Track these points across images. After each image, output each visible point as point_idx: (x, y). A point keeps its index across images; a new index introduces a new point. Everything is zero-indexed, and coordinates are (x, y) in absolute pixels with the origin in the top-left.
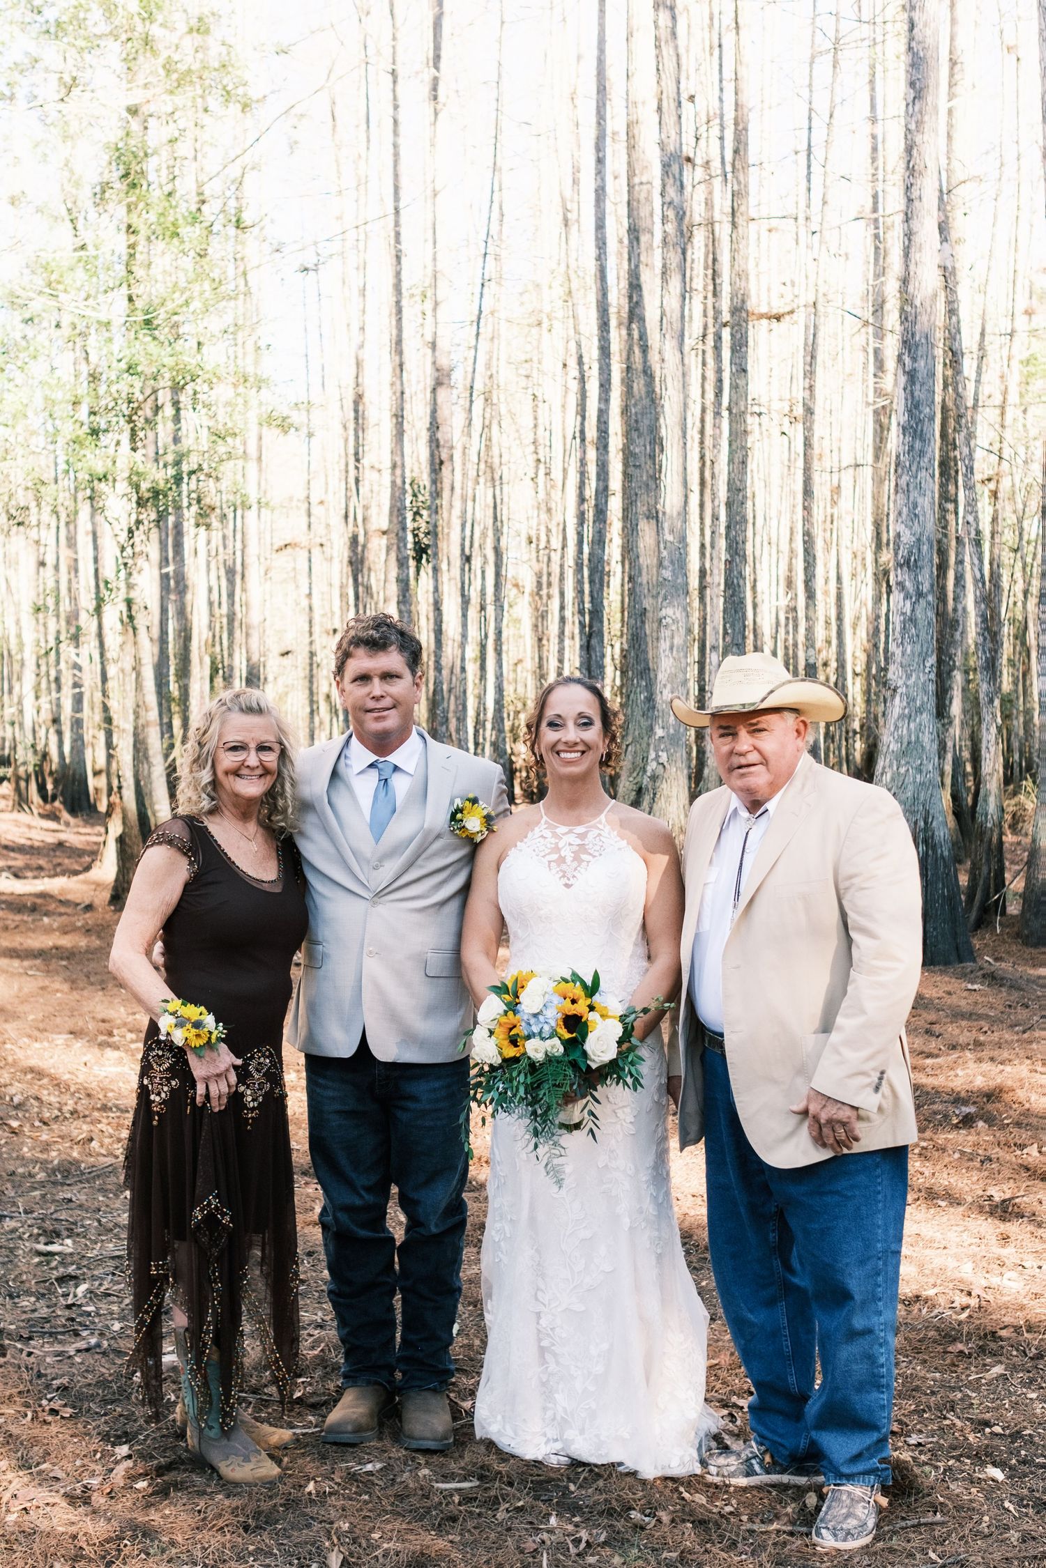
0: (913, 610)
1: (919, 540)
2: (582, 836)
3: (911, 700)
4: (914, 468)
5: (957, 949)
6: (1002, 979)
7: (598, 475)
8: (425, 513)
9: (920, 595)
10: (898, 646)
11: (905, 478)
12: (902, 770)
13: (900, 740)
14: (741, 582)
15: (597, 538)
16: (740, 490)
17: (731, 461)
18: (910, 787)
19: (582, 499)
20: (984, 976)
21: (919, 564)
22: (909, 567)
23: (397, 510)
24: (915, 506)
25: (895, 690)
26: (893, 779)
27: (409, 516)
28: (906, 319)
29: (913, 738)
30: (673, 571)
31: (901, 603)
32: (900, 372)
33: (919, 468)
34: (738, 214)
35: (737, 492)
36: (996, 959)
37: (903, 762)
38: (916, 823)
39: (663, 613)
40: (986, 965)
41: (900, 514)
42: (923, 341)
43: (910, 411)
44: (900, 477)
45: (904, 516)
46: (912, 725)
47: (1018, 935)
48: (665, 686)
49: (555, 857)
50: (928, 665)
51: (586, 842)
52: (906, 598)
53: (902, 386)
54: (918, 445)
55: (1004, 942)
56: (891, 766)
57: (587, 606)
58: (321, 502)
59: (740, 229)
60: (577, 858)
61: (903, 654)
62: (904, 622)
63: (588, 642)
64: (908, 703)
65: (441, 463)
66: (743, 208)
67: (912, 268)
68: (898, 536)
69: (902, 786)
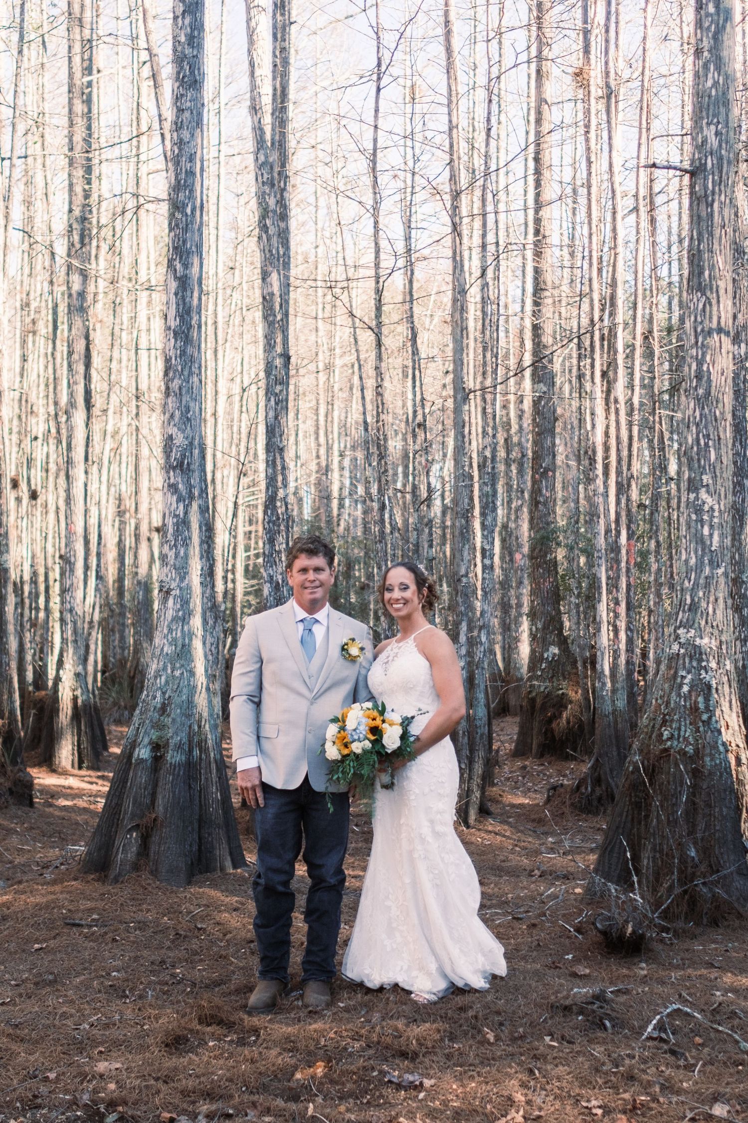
0: (186, 513)
1: (191, 444)
2: (400, 648)
4: (186, 373)
10: (171, 549)
12: (177, 673)
13: (174, 642)
21: (192, 467)
22: (182, 470)
24: (188, 410)
25: (168, 592)
26: (167, 682)
31: (174, 505)
32: (171, 277)
37: (178, 665)
38: (190, 727)
41: (172, 416)
42: (194, 249)
43: (181, 317)
44: (172, 380)
45: (176, 419)
46: (186, 628)
49: (386, 660)
51: (399, 651)
53: (173, 291)
54: (189, 350)
56: (165, 668)
60: (393, 660)
61: (176, 557)
62: (177, 524)
64: (182, 606)
68: (171, 438)
69: (178, 690)
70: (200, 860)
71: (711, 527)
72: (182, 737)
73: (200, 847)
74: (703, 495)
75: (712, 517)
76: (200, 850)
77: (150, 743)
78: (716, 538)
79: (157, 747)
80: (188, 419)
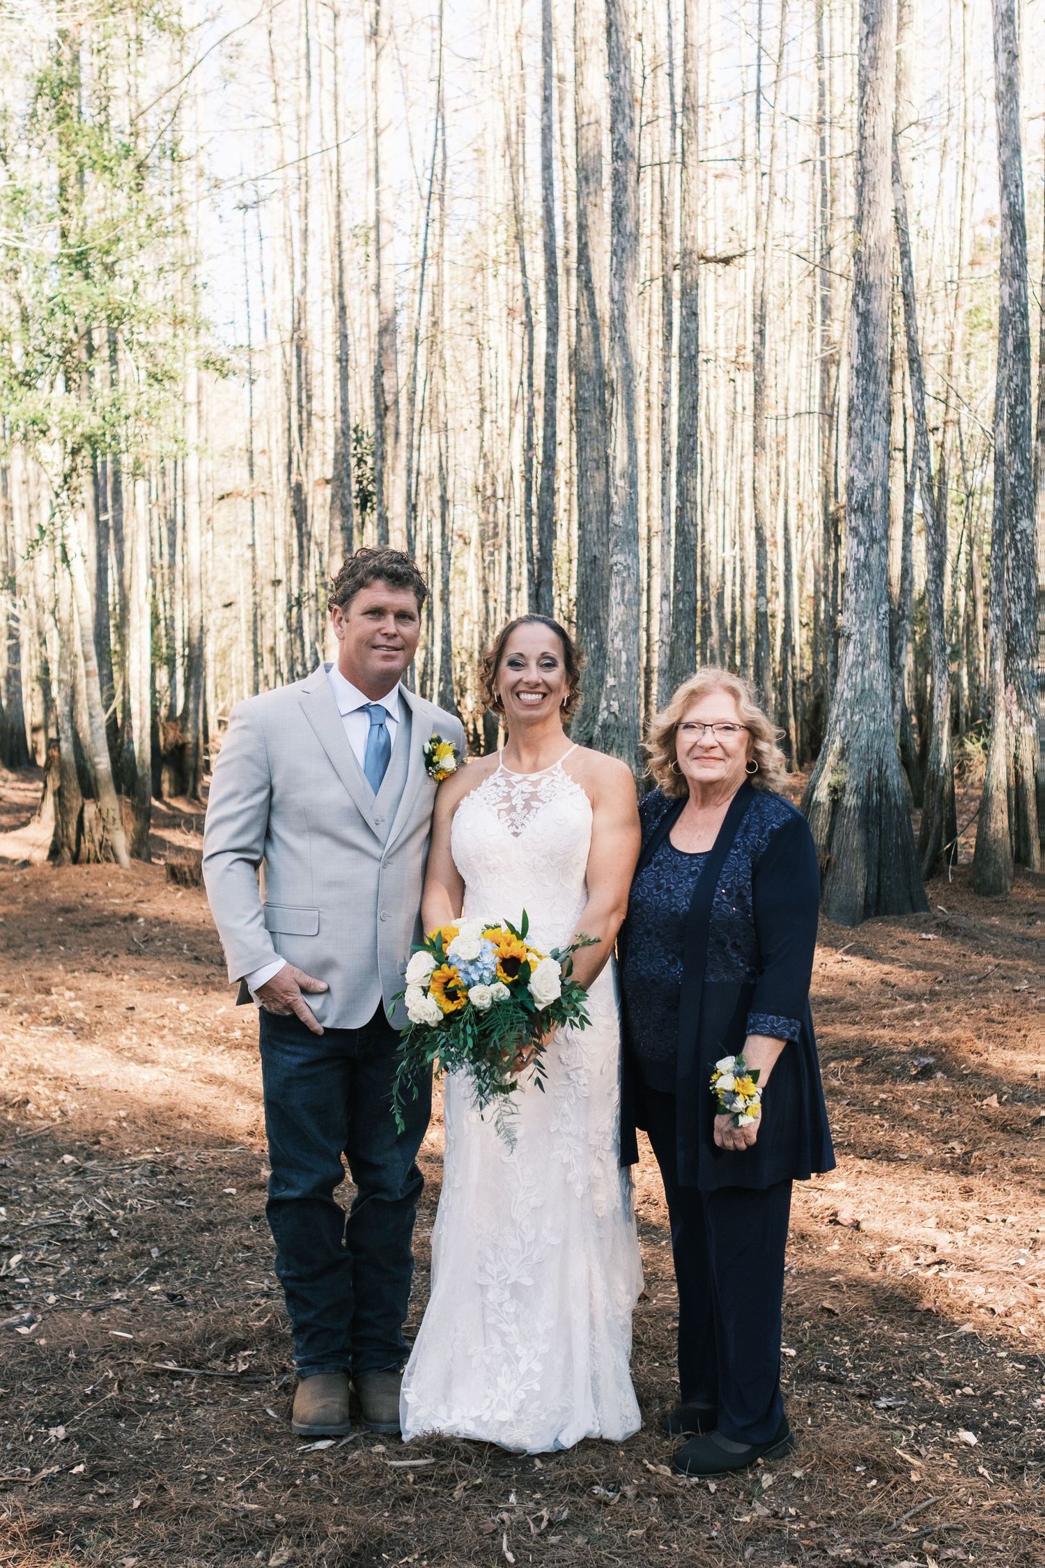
0: (867, 556)
1: (873, 485)
2: (535, 784)
3: (864, 647)
4: (867, 412)
5: (911, 898)
6: (956, 928)
7: (546, 420)
8: (370, 460)
9: (873, 540)
10: (852, 593)
11: (859, 422)
12: (856, 718)
13: (854, 687)
14: (692, 530)
15: (545, 485)
16: (690, 436)
17: (681, 406)
18: (864, 736)
19: (530, 446)
20: (937, 925)
21: (873, 509)
22: (862, 512)
23: (341, 459)
24: (869, 451)
25: (849, 637)
26: (846, 727)
27: (353, 461)
28: (860, 259)
29: (867, 686)
30: (624, 516)
31: (855, 549)
33: (873, 412)
34: (687, 154)
35: (688, 435)
36: (949, 908)
37: (857, 710)
38: (870, 772)
39: (614, 559)
40: (939, 914)
41: (853, 458)
42: (877, 282)
43: (864, 355)
44: (854, 420)
45: (858, 461)
46: (866, 673)
47: (970, 884)
48: (616, 634)
49: (506, 805)
50: (882, 611)
51: (539, 788)
52: (859, 544)
53: (856, 328)
54: (872, 388)
55: (956, 891)
56: (844, 714)
57: (537, 553)
58: (263, 452)
59: (690, 169)
60: (527, 806)
61: (857, 601)
62: (858, 568)
63: (537, 591)
64: (862, 651)
65: (387, 408)
66: (693, 148)
67: (866, 206)
68: (852, 480)
69: (856, 735)
70: (878, 903)
72: (861, 780)
73: (879, 888)
76: (878, 893)
77: (829, 785)
79: (836, 791)
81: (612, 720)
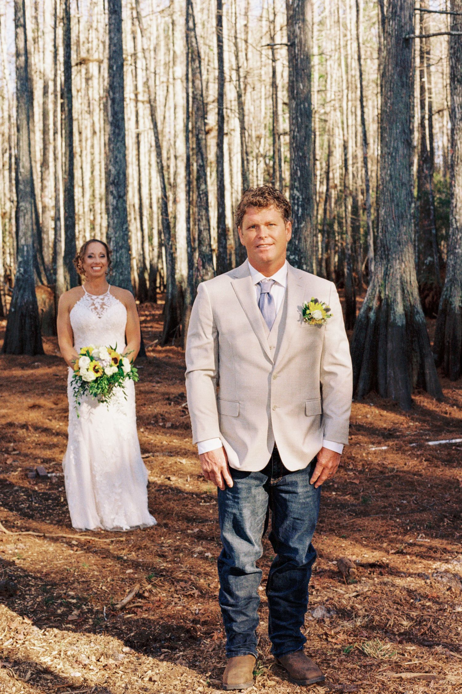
0: (117, 204)
3: (117, 243)
21: (119, 183)
24: (116, 157)
33: (118, 141)
52: (114, 198)
61: (114, 223)
62: (113, 209)
71: (298, 206)
74: (296, 192)
75: (298, 201)
78: (300, 210)
80: (117, 162)
81: (21, 276)
